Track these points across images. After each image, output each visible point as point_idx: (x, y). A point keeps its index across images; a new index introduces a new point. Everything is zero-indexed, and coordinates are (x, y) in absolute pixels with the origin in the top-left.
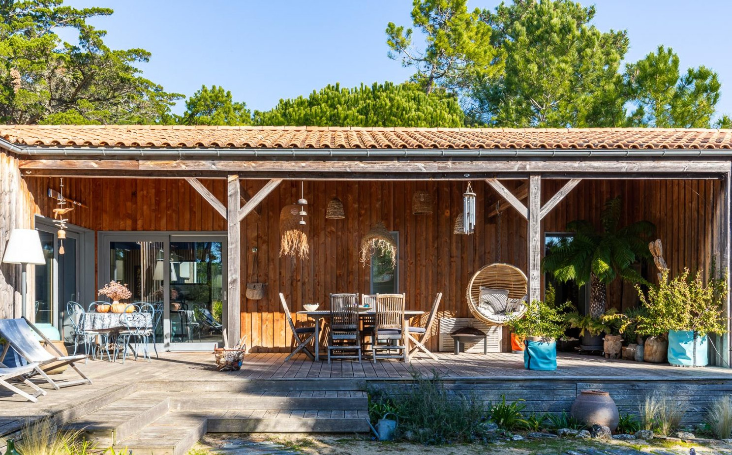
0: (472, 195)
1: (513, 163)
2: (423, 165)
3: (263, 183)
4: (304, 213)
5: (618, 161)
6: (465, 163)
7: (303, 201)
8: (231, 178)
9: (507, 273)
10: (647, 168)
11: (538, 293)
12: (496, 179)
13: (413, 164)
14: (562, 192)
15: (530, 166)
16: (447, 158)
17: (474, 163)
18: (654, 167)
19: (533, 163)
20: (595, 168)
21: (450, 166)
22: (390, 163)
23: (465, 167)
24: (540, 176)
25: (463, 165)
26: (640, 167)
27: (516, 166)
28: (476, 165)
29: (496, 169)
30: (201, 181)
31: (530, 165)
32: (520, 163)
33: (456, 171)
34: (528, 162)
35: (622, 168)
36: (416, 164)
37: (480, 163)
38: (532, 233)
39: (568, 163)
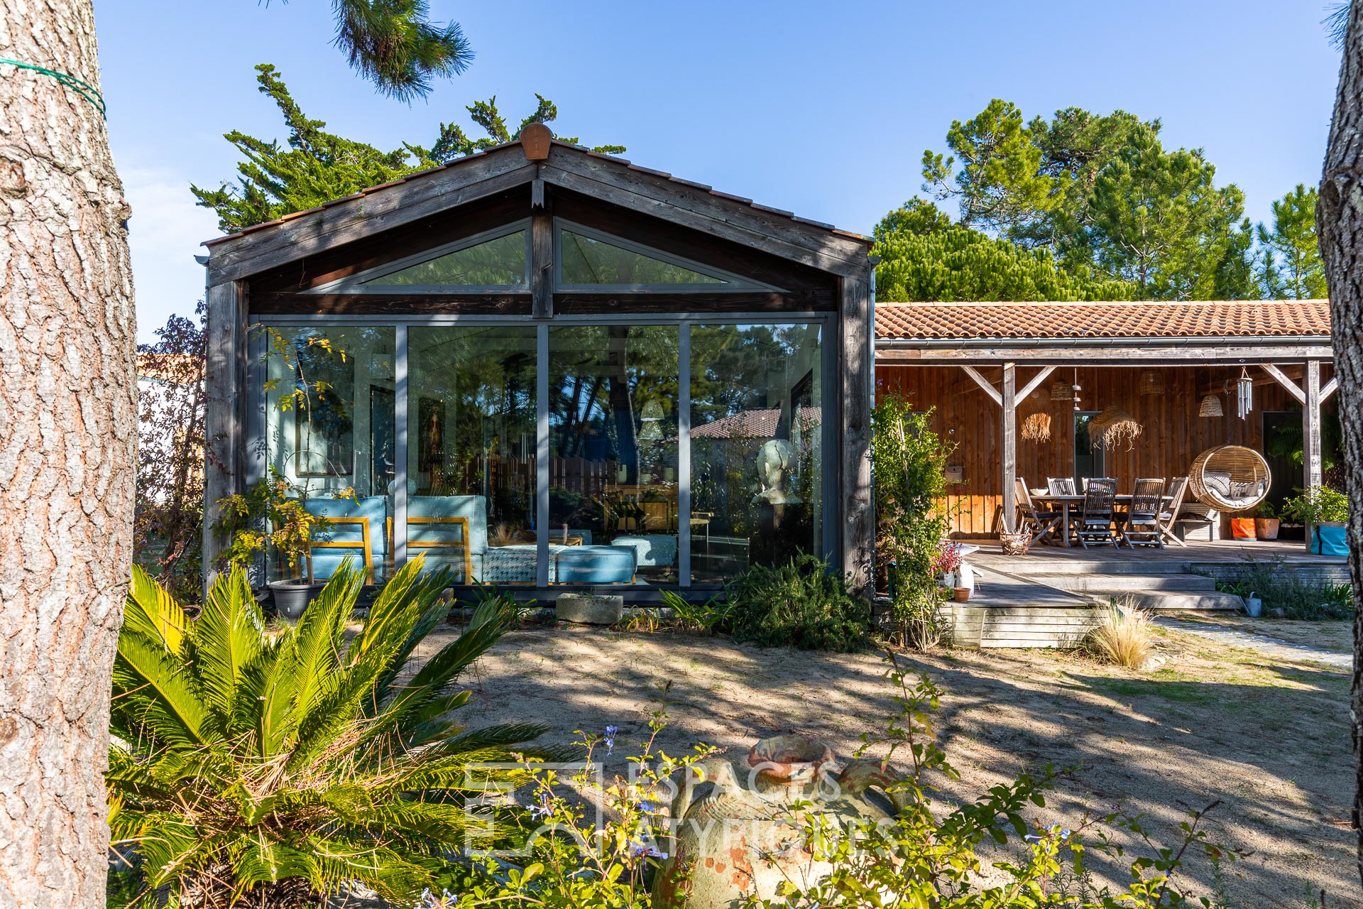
0: (1247, 381)
1: (1292, 349)
2: (1201, 351)
3: (1038, 370)
4: (1078, 400)
6: (1243, 349)
7: (1078, 388)
8: (1007, 366)
9: (1232, 456)
11: (1319, 478)
12: (1273, 364)
13: (1191, 350)
16: (1225, 344)
17: (1252, 349)
19: (1313, 348)
21: (1229, 353)
22: (1168, 350)
23: (1242, 353)
24: (1319, 362)
25: (1241, 351)
27: (1295, 352)
28: (1254, 351)
29: (1275, 354)
30: (976, 368)
31: (1310, 350)
32: (1299, 348)
34: (1308, 348)
36: (1193, 350)
38: (1311, 418)
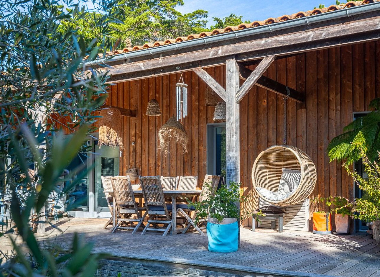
0: (184, 86)
1: (208, 50)
2: (142, 64)
5: (304, 30)
6: (172, 57)
10: (335, 33)
12: (200, 67)
13: (135, 64)
14: (255, 72)
15: (221, 51)
16: (158, 55)
17: (179, 56)
18: (344, 30)
19: (225, 47)
20: (280, 42)
21: (161, 62)
22: (120, 66)
23: (171, 60)
24: (234, 59)
25: (170, 59)
26: (327, 33)
27: (210, 53)
28: (180, 57)
29: (195, 58)
31: (222, 49)
32: (213, 49)
33: (165, 65)
34: (220, 48)
35: (308, 38)
36: (138, 64)
37: (182, 55)
39: (255, 42)
